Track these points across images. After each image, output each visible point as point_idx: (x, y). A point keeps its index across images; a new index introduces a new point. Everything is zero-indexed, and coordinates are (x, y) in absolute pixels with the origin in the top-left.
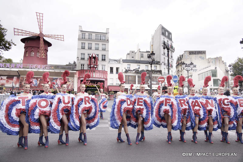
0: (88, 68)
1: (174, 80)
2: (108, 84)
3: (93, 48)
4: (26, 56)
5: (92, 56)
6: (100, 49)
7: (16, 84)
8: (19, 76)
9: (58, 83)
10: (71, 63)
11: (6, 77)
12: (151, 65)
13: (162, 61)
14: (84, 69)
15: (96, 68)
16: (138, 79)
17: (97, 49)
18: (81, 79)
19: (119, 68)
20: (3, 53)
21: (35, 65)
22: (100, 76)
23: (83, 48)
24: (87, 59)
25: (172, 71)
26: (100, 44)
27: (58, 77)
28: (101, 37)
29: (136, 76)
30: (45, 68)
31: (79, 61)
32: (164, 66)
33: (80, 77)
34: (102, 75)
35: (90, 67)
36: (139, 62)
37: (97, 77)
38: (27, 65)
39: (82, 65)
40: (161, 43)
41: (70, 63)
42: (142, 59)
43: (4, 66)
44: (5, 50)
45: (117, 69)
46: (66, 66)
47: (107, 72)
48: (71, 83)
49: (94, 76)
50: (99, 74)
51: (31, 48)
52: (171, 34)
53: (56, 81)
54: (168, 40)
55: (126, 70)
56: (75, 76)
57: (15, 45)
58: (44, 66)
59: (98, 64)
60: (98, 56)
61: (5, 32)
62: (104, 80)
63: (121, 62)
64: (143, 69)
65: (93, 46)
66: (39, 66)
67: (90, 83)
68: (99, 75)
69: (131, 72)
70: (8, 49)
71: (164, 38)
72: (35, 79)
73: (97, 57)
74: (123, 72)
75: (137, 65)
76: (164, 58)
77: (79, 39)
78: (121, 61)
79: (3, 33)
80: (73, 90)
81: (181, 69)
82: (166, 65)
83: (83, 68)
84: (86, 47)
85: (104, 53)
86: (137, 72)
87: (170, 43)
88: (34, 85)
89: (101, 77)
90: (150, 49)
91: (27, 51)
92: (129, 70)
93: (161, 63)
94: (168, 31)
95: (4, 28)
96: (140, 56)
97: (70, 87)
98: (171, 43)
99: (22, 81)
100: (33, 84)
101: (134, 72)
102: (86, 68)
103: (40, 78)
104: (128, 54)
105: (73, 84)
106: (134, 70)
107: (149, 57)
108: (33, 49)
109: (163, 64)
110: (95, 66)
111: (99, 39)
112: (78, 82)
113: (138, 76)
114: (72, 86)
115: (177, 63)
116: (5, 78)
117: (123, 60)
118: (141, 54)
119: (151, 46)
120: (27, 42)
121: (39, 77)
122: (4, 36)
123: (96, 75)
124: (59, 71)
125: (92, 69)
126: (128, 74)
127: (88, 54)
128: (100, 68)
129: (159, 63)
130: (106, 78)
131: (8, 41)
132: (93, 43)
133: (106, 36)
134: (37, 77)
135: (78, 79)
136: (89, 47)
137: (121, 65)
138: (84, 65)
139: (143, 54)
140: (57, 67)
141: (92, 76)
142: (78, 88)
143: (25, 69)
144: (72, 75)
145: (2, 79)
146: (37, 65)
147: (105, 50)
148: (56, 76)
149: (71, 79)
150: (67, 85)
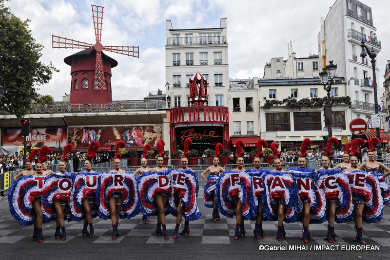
0: (189, 103)
2: (231, 134)
3: (197, 62)
4: (74, 87)
5: (196, 78)
6: (211, 62)
8: (67, 126)
9: (134, 136)
10: (153, 94)
11: (46, 129)
13: (349, 75)
14: (181, 106)
15: (204, 101)
16: (294, 120)
17: (204, 64)
18: (176, 127)
19: (252, 98)
21: (92, 105)
22: (213, 118)
23: (177, 64)
24: (186, 86)
26: (211, 51)
27: (133, 125)
28: (210, 37)
30: (109, 108)
31: (171, 90)
32: (356, 86)
33: (175, 122)
34: (217, 115)
35: (193, 102)
36: (296, 82)
37: (207, 120)
38: (78, 106)
39: (176, 99)
40: (346, 35)
41: (150, 95)
42: (301, 75)
43: (40, 111)
45: (249, 100)
47: (227, 109)
48: (158, 135)
49: (202, 119)
50: (211, 115)
51: (83, 74)
52: (370, 11)
53: (130, 133)
54: (363, 26)
55: (267, 101)
56: (165, 120)
57: (58, 71)
58: (106, 105)
59: (208, 93)
60: (207, 78)
62: (223, 126)
63: (256, 87)
64: (305, 98)
65: (197, 59)
66: (98, 106)
67: (193, 133)
68: (211, 117)
69: (279, 105)
70: (47, 80)
71: (353, 21)
72: (92, 131)
73: (205, 79)
74: (261, 107)
75: (291, 89)
76: (355, 68)
77: (168, 48)
78: (256, 82)
79: (37, 51)
82: (360, 83)
83: (179, 103)
84: (183, 62)
85: (219, 70)
86: (291, 103)
87: (367, 31)
89: (215, 119)
90: (319, 51)
91: (76, 80)
92: (275, 102)
93: (348, 79)
94: (362, 6)
96: (295, 67)
97: (156, 142)
98: (371, 32)
99: (71, 135)
100: (91, 140)
101: (285, 105)
102: (184, 103)
103: (101, 128)
104: (268, 65)
106: (285, 101)
108: (85, 75)
109: (352, 82)
110: (203, 99)
111: (207, 42)
112: (170, 133)
113: (294, 113)
115: (386, 74)
116: (43, 131)
117: (259, 82)
118: (299, 63)
119: (321, 45)
120: (76, 63)
121: (99, 126)
122: (38, 59)
123: (205, 117)
124: (134, 113)
125: (196, 106)
126: (272, 111)
127: (187, 75)
128: (212, 103)
129: (344, 80)
130: (225, 121)
131: (46, 65)
132: (196, 52)
133: (221, 35)
134: (96, 126)
135: (171, 127)
136: (189, 61)
137: (255, 92)
138: (181, 99)
139: (302, 63)
140: (129, 104)
141: (199, 120)
142: (172, 144)
143: (75, 114)
144: (159, 120)
145: (38, 134)
146: (96, 105)
147: (220, 64)
148: (129, 124)
149: (156, 127)
150: (150, 139)
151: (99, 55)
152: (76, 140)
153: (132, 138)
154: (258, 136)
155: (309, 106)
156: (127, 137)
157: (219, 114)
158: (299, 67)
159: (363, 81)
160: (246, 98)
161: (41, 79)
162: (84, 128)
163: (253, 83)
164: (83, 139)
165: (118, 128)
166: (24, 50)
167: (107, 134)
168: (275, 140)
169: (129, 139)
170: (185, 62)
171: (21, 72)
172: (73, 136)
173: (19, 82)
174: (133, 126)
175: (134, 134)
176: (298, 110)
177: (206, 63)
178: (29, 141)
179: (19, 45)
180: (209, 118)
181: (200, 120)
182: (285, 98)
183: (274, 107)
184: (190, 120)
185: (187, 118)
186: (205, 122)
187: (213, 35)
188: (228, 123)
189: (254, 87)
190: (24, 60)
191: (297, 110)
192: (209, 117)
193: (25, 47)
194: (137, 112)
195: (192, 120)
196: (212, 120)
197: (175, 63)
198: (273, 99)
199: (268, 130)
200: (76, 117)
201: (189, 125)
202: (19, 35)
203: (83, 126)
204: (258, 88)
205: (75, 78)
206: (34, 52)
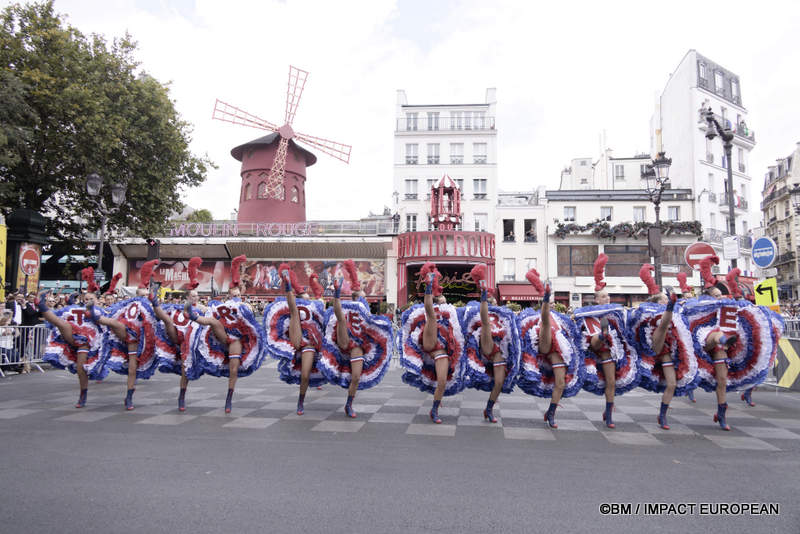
0: (430, 226)
1: (756, 255)
2: (499, 279)
3: (445, 158)
4: (245, 197)
5: (442, 185)
6: (468, 159)
7: (221, 283)
8: (230, 259)
10: (376, 213)
12: (657, 203)
13: (700, 186)
14: (418, 230)
15: (454, 224)
17: (457, 162)
18: (407, 264)
19: (534, 221)
21: (272, 225)
22: (469, 252)
23: (412, 161)
24: (426, 197)
25: (745, 222)
26: (468, 141)
27: (338, 260)
28: (468, 118)
29: (597, 247)
30: (299, 232)
31: (401, 204)
32: (712, 205)
33: (406, 256)
34: (476, 247)
35: (437, 223)
36: (610, 195)
37: (459, 254)
38: (250, 226)
39: (409, 218)
42: (620, 185)
43: (189, 233)
44: (191, 186)
45: (529, 224)
46: (360, 224)
47: (492, 236)
48: (378, 278)
49: (450, 253)
50: (465, 246)
51: (259, 175)
52: (737, 82)
53: (333, 272)
54: (725, 106)
55: (560, 226)
56: (390, 253)
57: (216, 168)
58: (294, 227)
59: (461, 211)
60: (461, 186)
61: (190, 132)
62: (485, 265)
63: (543, 202)
64: (624, 221)
65: (445, 153)
66: (281, 227)
68: (466, 249)
69: (580, 233)
70: (198, 182)
71: (709, 98)
72: (271, 268)
73: (458, 186)
74: (551, 236)
75: (602, 208)
76: (711, 175)
77: (398, 135)
78: (542, 195)
79: (185, 134)
80: (385, 300)
81: (787, 213)
82: (718, 200)
83: (414, 227)
84: (423, 159)
85: (480, 172)
86: (602, 231)
87: (730, 116)
88: (269, 285)
89: (472, 254)
90: (652, 146)
91: (249, 185)
92: (573, 228)
93: (697, 193)
94: (723, 73)
95: (185, 121)
96: (610, 174)
97: (374, 289)
98: (739, 116)
101: (589, 232)
102: (422, 225)
104: (568, 171)
105: (383, 281)
106: (590, 226)
107: (648, 174)
108: (264, 177)
109: (705, 197)
110: (453, 220)
111: (463, 128)
112: (398, 275)
113: (605, 246)
114: (380, 288)
117: (548, 194)
118: (617, 167)
119: (655, 137)
120: (249, 157)
121: (283, 260)
122: (185, 146)
123: (455, 249)
124: (339, 240)
125: (442, 230)
126: (567, 241)
127: (428, 180)
128: (468, 225)
129: (691, 194)
130: (489, 256)
131: (198, 157)
132: (445, 143)
133: (486, 115)
134: (278, 259)
135: (399, 264)
136: (432, 157)
137: (540, 210)
138: (418, 218)
139: (622, 167)
140: (333, 228)
141: (445, 254)
142: (399, 293)
143: (245, 239)
144: (380, 252)
146: (278, 225)
147: (483, 162)
148: (331, 257)
149: (375, 265)
150: (366, 283)
151: (283, 145)
152: (244, 281)
155: (630, 236)
156: (326, 279)
157: (479, 245)
158: (617, 173)
159: (723, 196)
160: (526, 221)
161: (189, 180)
162: (259, 262)
163: (538, 196)
164: (256, 281)
165: (313, 265)
166: (162, 130)
168: (572, 290)
169: (329, 282)
170: (426, 159)
173: (152, 181)
174: (337, 262)
176: (612, 241)
177: (460, 162)
178: (170, 281)
179: (153, 122)
180: (463, 251)
181: (447, 254)
182: (590, 221)
183: (572, 236)
184: (431, 254)
185: (425, 251)
186: (455, 257)
187: (472, 115)
188: (495, 260)
189: (539, 201)
190: (160, 145)
191: (611, 243)
192: (463, 248)
193: (163, 124)
194: (345, 239)
195: (434, 254)
196: (467, 254)
197: (409, 159)
198: (570, 223)
199: (561, 273)
200: (245, 245)
202: (156, 106)
203: (255, 260)
204: (545, 203)
205: (248, 180)
206: (180, 135)
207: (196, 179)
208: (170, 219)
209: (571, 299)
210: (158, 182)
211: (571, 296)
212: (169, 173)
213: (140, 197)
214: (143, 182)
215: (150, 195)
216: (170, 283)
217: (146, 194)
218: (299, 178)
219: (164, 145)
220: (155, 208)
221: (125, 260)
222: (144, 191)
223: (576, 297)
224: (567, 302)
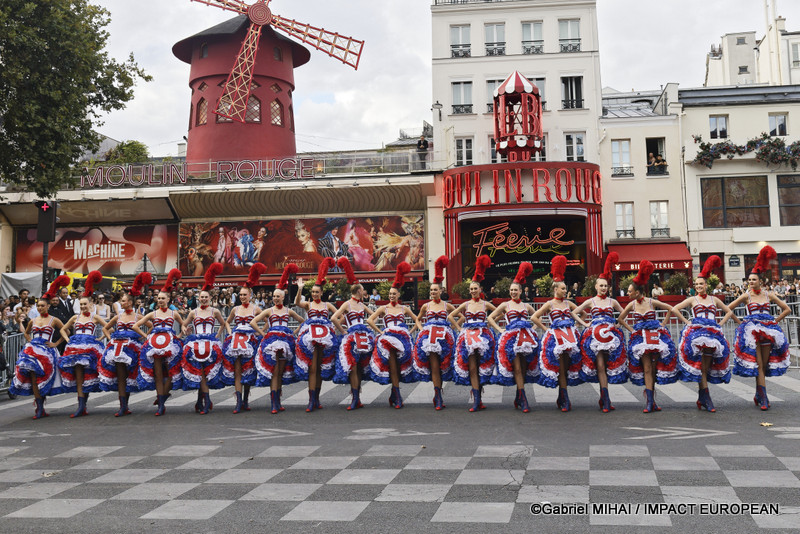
0: (494, 156)
2: (609, 236)
3: (513, 46)
4: (197, 119)
6: (551, 45)
7: (163, 260)
8: (177, 220)
9: (350, 244)
10: (411, 134)
11: (124, 228)
14: (476, 161)
15: (533, 150)
16: (780, 197)
17: (533, 50)
18: (460, 218)
19: (662, 139)
20: (101, 120)
21: (241, 163)
22: (559, 194)
23: (461, 53)
24: (485, 109)
26: (550, 18)
27: (349, 215)
29: (765, 177)
30: (285, 173)
31: (448, 122)
33: (457, 205)
34: (569, 184)
35: (504, 153)
36: (783, 94)
37: (542, 198)
38: (206, 167)
39: (459, 146)
41: (403, 136)
43: (109, 181)
44: (108, 109)
45: (654, 146)
46: (382, 155)
47: (595, 168)
49: (529, 197)
50: (551, 185)
51: (219, 85)
53: (341, 236)
55: (702, 146)
56: (431, 201)
57: (148, 79)
58: (277, 165)
60: (543, 89)
61: (105, 24)
62: (586, 214)
63: (675, 109)
65: (514, 38)
66: (257, 166)
67: (507, 234)
68: (553, 191)
69: (737, 157)
70: (120, 102)
72: (242, 232)
74: (689, 164)
75: (770, 114)
77: (438, 11)
78: (673, 97)
79: (96, 27)
80: (427, 277)
83: (469, 156)
84: (478, 49)
85: (571, 66)
86: (771, 152)
88: (240, 260)
89: (564, 197)
91: (202, 100)
92: (726, 149)
95: (96, 7)
96: (784, 58)
99: (189, 242)
100: (238, 254)
101: (752, 155)
102: (482, 156)
103: (264, 224)
104: (716, 53)
105: (422, 247)
106: (752, 145)
112: (446, 236)
113: (778, 177)
114: (418, 257)
116: (117, 233)
117: (682, 94)
118: (794, 46)
120: (201, 57)
121: (261, 218)
122: (98, 46)
123: (536, 191)
124: (350, 183)
125: (513, 161)
126: (717, 171)
127: (489, 82)
128: (556, 152)
130: (591, 201)
131: (119, 62)
132: (512, 21)
134: (253, 218)
135: (446, 218)
136: (492, 44)
137: (671, 123)
138: (474, 144)
140: (339, 162)
141: (519, 199)
143: (199, 187)
144: (415, 201)
145: (105, 240)
146: (251, 163)
147: (576, 49)
148: (337, 212)
149: (409, 222)
150: (393, 250)
152: (200, 255)
153: (344, 248)
154: (683, 240)
156: (331, 247)
157: (573, 183)
158: (795, 55)
160: (647, 140)
161: (105, 99)
162: (222, 224)
163: (666, 99)
164: (219, 254)
165: (309, 225)
166: (59, 23)
167: (280, 239)
168: (729, 250)
169: (336, 251)
170: (484, 47)
171: (53, 79)
172: (193, 245)
173: (48, 106)
174: (349, 219)
175: (351, 238)
176: (790, 169)
177: (538, 50)
178: (82, 260)
180: (548, 194)
181: (524, 199)
182: (752, 138)
183: (724, 162)
184: (496, 201)
185: (487, 195)
186: (536, 205)
188: (600, 206)
189: (668, 108)
191: (788, 171)
192: (548, 190)
194: (358, 181)
195: (502, 199)
196: (554, 199)
197: (456, 50)
198: (719, 140)
199: (710, 222)
200: (200, 195)
201: (495, 214)
203: (218, 220)
204: (679, 111)
205: (201, 94)
206: (88, 30)
207: (117, 98)
208: (78, 161)
209: (727, 266)
210: (57, 105)
211: (726, 260)
212: (72, 91)
213: (28, 131)
214: (32, 108)
215: (43, 126)
216: (82, 263)
217: (37, 125)
218: (281, 85)
219: (63, 48)
220: (55, 149)
221: (9, 230)
222: (34, 121)
223: (734, 260)
224: (720, 270)
